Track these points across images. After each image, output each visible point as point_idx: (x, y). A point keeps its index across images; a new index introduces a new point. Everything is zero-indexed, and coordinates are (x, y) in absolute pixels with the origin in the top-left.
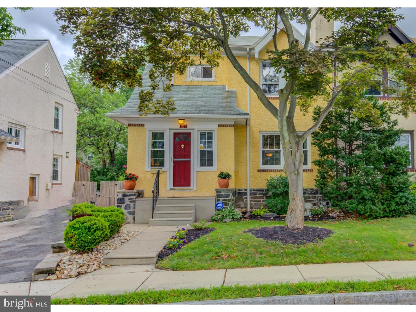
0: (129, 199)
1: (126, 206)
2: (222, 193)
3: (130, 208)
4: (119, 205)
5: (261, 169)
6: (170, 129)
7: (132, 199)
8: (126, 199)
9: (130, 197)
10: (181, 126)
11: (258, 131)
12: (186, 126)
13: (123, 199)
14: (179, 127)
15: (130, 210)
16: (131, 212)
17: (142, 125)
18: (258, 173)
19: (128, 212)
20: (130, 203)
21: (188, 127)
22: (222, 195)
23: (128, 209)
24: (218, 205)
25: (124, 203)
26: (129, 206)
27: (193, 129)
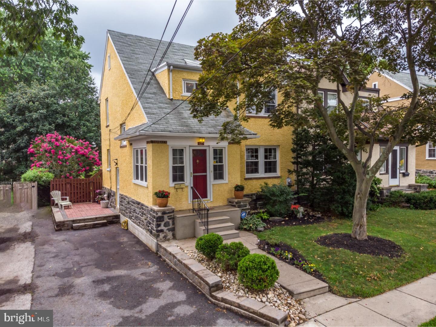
0: (168, 216)
1: (165, 223)
2: (242, 204)
3: (169, 225)
4: (159, 223)
5: (246, 177)
6: (190, 146)
7: (171, 216)
8: (166, 216)
9: (169, 215)
10: (199, 143)
11: (244, 145)
12: (203, 144)
13: (163, 217)
14: (197, 144)
15: (170, 227)
16: (170, 228)
17: (165, 142)
18: (244, 181)
19: (168, 229)
20: (169, 220)
21: (205, 144)
22: (242, 205)
23: (167, 226)
24: (243, 215)
25: (163, 221)
26: (168, 222)
27: (209, 146)
